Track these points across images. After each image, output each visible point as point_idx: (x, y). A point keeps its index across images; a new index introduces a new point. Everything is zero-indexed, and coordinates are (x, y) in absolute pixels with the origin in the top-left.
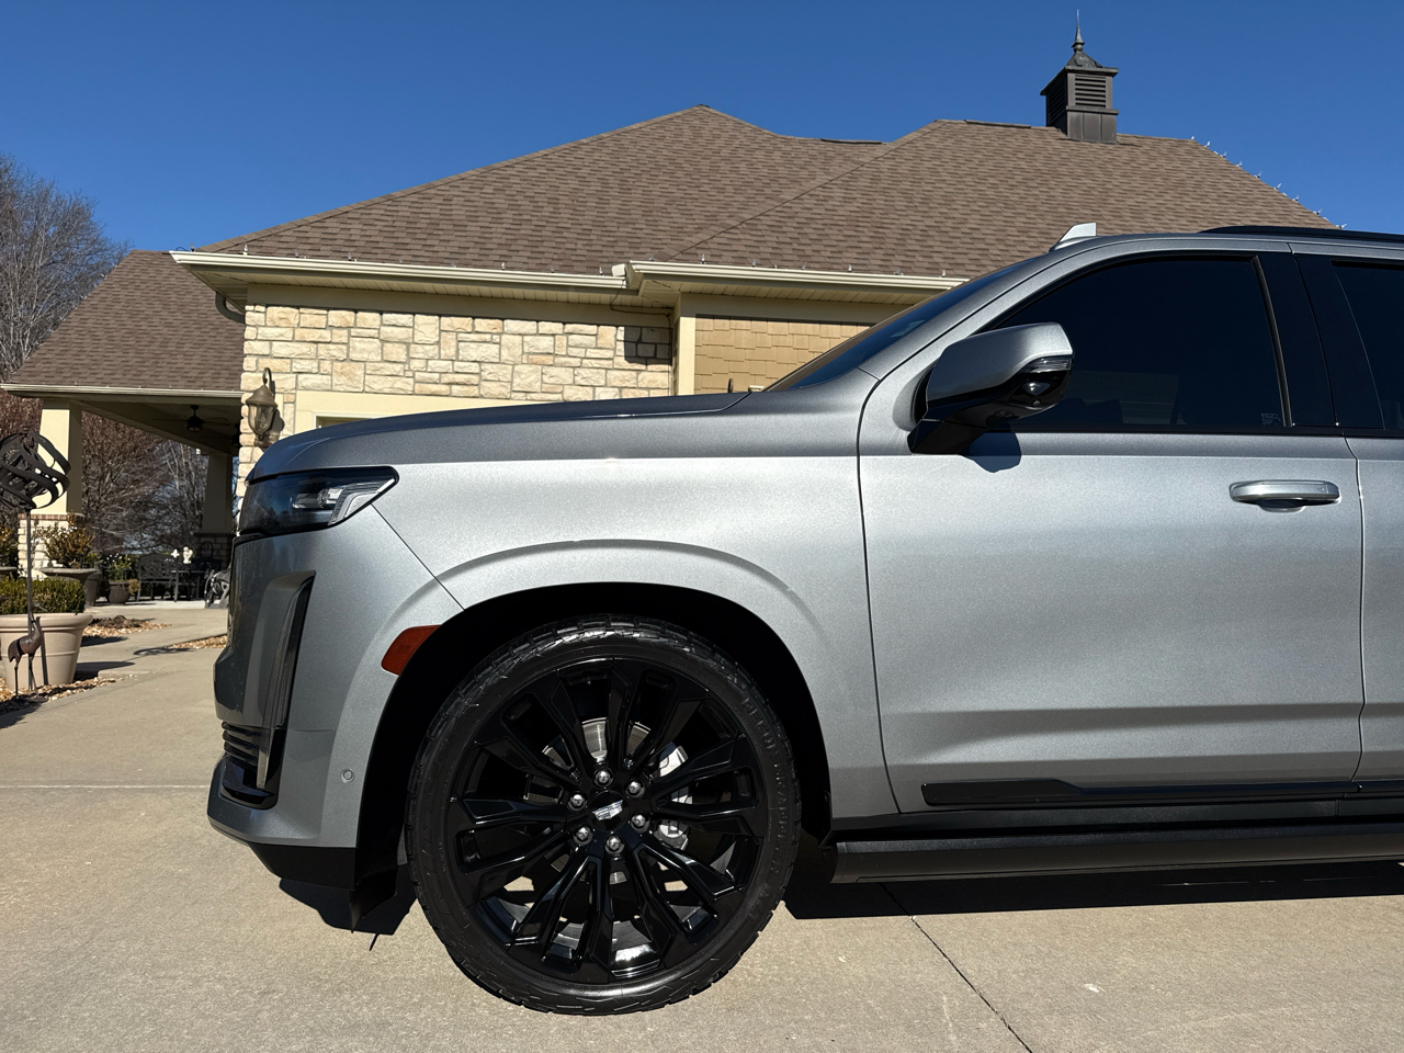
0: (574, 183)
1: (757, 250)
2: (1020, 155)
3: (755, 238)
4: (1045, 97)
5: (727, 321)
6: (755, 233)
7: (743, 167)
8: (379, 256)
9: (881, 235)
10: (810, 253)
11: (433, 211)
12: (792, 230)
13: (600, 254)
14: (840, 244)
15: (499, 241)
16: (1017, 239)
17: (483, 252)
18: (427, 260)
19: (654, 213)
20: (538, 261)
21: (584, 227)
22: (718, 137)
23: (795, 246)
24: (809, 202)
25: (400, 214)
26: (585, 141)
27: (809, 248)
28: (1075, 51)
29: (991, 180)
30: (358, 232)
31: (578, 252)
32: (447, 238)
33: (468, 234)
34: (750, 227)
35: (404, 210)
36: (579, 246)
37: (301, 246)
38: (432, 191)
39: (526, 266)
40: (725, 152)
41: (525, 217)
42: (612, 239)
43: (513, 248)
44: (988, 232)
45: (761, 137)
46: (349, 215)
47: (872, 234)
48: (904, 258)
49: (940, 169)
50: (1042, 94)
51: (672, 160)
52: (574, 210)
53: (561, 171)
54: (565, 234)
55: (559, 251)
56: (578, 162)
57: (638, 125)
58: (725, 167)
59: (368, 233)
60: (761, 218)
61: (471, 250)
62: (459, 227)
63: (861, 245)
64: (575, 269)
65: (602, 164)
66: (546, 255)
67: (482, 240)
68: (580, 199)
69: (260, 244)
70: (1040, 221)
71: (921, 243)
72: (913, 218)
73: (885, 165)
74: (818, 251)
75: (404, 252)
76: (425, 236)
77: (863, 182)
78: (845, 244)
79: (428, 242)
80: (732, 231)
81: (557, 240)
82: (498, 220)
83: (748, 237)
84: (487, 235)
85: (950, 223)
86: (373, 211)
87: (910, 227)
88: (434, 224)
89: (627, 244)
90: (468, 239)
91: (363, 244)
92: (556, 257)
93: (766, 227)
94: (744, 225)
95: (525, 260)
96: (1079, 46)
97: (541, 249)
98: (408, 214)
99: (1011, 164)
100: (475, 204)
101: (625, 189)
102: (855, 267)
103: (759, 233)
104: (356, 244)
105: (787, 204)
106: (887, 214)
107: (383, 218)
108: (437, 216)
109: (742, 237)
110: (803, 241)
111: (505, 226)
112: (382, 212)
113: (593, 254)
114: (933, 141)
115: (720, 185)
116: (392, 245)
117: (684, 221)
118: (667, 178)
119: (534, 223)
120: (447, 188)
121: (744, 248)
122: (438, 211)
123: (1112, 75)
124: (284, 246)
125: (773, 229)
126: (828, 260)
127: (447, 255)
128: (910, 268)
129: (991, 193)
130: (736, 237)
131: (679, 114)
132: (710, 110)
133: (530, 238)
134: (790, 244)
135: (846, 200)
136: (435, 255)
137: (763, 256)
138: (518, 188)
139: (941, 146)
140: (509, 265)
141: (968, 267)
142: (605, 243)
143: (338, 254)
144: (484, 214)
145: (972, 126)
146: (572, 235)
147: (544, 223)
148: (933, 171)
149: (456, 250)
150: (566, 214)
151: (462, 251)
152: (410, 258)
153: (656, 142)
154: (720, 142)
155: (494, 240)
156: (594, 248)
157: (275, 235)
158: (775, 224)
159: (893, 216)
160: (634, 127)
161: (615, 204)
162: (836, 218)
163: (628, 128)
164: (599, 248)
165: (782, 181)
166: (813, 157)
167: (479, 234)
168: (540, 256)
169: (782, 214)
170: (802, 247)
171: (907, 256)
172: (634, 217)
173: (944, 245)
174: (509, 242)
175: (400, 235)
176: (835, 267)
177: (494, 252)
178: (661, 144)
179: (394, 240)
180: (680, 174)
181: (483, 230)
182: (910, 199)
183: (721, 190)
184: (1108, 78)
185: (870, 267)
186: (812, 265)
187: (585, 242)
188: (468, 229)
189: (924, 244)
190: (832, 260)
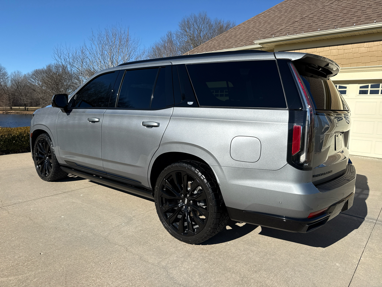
3: (300, 24)
11: (234, 33)
12: (317, 17)
15: (241, 39)
17: (235, 43)
32: (231, 41)
33: (236, 38)
38: (238, 27)
39: (241, 45)
41: (254, 29)
47: (346, 12)
48: (348, 20)
53: (277, 10)
60: (310, 15)
63: (337, 18)
67: (238, 40)
68: (274, 19)
69: (194, 51)
74: (318, 24)
78: (331, 19)
79: (225, 43)
82: (246, 32)
92: (251, 41)
93: (308, 19)
94: (301, 20)
95: (243, 43)
97: (249, 39)
101: (290, 12)
103: (303, 22)
124: (197, 51)
137: (296, 30)
138: (260, 20)
140: (237, 46)
147: (257, 30)
150: (266, 25)
151: (231, 44)
158: (313, 16)
168: (247, 41)
169: (319, 12)
170: (313, 24)
190: (317, 27)
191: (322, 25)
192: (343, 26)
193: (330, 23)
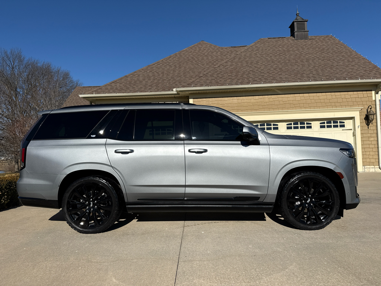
0: (168, 67)
1: (206, 82)
2: (280, 46)
3: (206, 79)
4: (290, 28)
5: (200, 99)
6: (206, 77)
7: (210, 58)
8: (123, 92)
9: (237, 74)
10: (219, 81)
11: (136, 79)
12: (216, 75)
13: (172, 86)
14: (227, 78)
15: (149, 85)
16: (273, 71)
17: (145, 88)
18: (133, 91)
19: (186, 73)
20: (157, 89)
21: (169, 79)
22: (205, 50)
23: (216, 80)
24: (221, 67)
25: (128, 80)
26: (172, 55)
27: (219, 80)
28: (297, 16)
29: (270, 55)
30: (118, 86)
31: (167, 86)
32: (138, 85)
33: (143, 84)
34: (206, 76)
35: (129, 79)
36: (167, 84)
37: (106, 91)
38: (136, 73)
39: (154, 91)
40: (206, 54)
41: (156, 78)
42: (175, 81)
43: (152, 86)
44: (266, 70)
45: (216, 48)
46: (117, 82)
47: (235, 74)
48: (242, 80)
49: (257, 53)
50: (289, 28)
51: (192, 58)
52: (167, 74)
53: (165, 64)
54: (164, 81)
55: (163, 86)
56: (170, 61)
57: (186, 49)
58: (205, 58)
59: (121, 86)
60: (209, 73)
61: (143, 88)
62: (141, 82)
63: (232, 78)
64: (166, 90)
65: (175, 61)
66: (159, 87)
67: (145, 85)
68: (169, 71)
69: (97, 91)
70: (280, 65)
71: (247, 76)
72: (247, 68)
73: (243, 54)
74: (221, 81)
75: (128, 90)
76: (133, 85)
77: (237, 60)
78: (228, 78)
79: (134, 87)
80: (201, 77)
81: (162, 83)
82: (149, 79)
83: (204, 79)
84: (147, 84)
85: (256, 69)
86: (122, 80)
87: (245, 71)
88: (135, 82)
89: (178, 82)
90: (142, 85)
91: (119, 89)
92: (162, 87)
93: (209, 76)
94: (204, 76)
95: (155, 89)
96: (298, 15)
97: (158, 86)
98: (130, 80)
99: (277, 49)
100: (145, 76)
101: (180, 68)
102: (229, 84)
103: (208, 77)
104: (118, 89)
105: (216, 69)
106: (240, 68)
107: (124, 82)
108: (136, 80)
109: (203, 79)
110: (218, 78)
111: (151, 81)
112: (124, 80)
113: (170, 86)
114: (258, 45)
115: (203, 63)
116: (125, 88)
117: (193, 74)
118: (191, 63)
119: (158, 79)
120: (139, 72)
121: (203, 82)
122: (136, 78)
123: (307, 21)
124: (102, 91)
125: (211, 76)
126: (223, 83)
127: (137, 90)
128: (243, 83)
129: (269, 59)
130: (202, 79)
131: (196, 44)
132: (204, 42)
133: (156, 83)
134: (214, 79)
135: (231, 65)
136: (135, 90)
137: (207, 83)
138: (155, 70)
139: (259, 46)
140: (151, 91)
141: (258, 81)
142: (173, 83)
143: (114, 92)
144: (147, 78)
145: (269, 39)
146: (166, 81)
147: (160, 79)
148: (256, 54)
149: (140, 88)
150: (165, 76)
151: (141, 88)
152: (129, 91)
153: (190, 53)
154: (205, 51)
155: (148, 85)
156: (170, 84)
157: (101, 88)
158: (212, 74)
159: (242, 69)
160: (185, 50)
161: (177, 72)
162: (227, 71)
163: (183, 50)
164: (172, 84)
165: (219, 60)
166: (228, 52)
167: (145, 84)
168: (158, 87)
169: (214, 71)
170: (217, 80)
171: (243, 79)
172: (181, 75)
173: (253, 75)
174: (152, 85)
175: (128, 85)
176: (224, 84)
177: (148, 88)
178: (190, 54)
179: (126, 87)
180: (194, 61)
181: (146, 82)
182: (247, 63)
183: (203, 65)
184: (305, 22)
185: (233, 84)
186: (219, 85)
187: (169, 83)
188: (143, 82)
189: (248, 76)
190: (224, 83)
191: (225, 81)
192: (242, 84)
193: (230, 81)
